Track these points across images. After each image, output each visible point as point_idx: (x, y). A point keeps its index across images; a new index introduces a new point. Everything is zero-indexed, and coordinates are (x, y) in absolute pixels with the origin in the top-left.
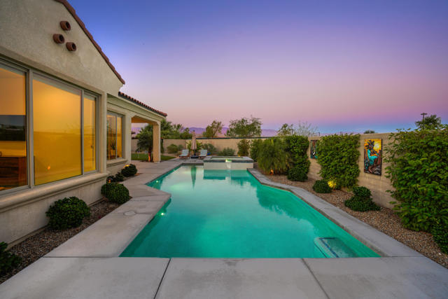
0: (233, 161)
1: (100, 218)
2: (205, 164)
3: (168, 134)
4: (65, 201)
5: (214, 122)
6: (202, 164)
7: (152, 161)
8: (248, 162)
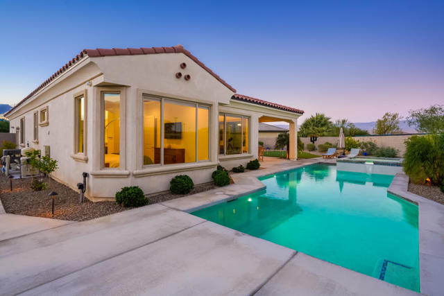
0: (376, 163)
1: (202, 191)
2: (338, 163)
3: (323, 131)
4: (180, 177)
5: (387, 114)
6: (335, 164)
7: (289, 159)
8: (398, 165)
